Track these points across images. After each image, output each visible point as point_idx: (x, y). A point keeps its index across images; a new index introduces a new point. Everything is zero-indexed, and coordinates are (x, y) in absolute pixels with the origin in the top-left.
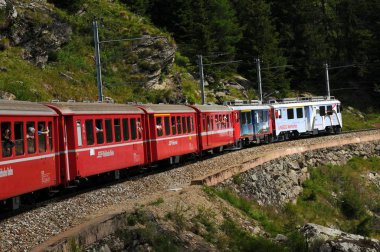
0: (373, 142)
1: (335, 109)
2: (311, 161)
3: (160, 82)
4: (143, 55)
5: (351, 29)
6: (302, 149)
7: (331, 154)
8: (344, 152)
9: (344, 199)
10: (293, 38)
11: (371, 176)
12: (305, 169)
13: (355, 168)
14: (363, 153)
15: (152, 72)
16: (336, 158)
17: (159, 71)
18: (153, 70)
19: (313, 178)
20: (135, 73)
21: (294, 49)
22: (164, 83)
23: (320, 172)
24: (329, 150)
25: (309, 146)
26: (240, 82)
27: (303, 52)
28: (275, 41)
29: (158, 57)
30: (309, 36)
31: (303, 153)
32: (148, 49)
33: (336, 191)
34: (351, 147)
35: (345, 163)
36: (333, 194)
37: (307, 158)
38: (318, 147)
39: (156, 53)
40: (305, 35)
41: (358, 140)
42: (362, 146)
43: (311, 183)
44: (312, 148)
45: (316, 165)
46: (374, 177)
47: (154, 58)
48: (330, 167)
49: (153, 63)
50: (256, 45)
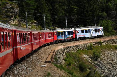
0: (84, 44)
1: (101, 30)
2: (66, 51)
3: (13, 21)
4: (7, 11)
5: (71, 5)
6: (63, 47)
7: (71, 48)
8: (75, 48)
9: (79, 65)
10: (51, 8)
11: (85, 56)
12: (64, 54)
13: (79, 53)
14: (81, 48)
15: (10, 18)
16: (73, 50)
17: (13, 17)
18: (11, 17)
19: (67, 57)
20: (4, 18)
21: (52, 12)
22: (15, 22)
23: (69, 55)
24: (71, 47)
25: (65, 46)
26: (35, 23)
27: (55, 13)
28: (47, 9)
29: (12, 12)
30: (57, 8)
31: (63, 48)
32: (9, 9)
33: (76, 62)
34: (77, 46)
35: (76, 51)
36: (75, 63)
37: (64, 50)
38: (67, 46)
39: (12, 11)
40: (55, 7)
41: (79, 43)
42: (80, 46)
43: (67, 59)
44: (66, 46)
45: (67, 53)
46: (86, 57)
47: (11, 12)
48: (72, 53)
49: (11, 14)
50: (40, 10)
